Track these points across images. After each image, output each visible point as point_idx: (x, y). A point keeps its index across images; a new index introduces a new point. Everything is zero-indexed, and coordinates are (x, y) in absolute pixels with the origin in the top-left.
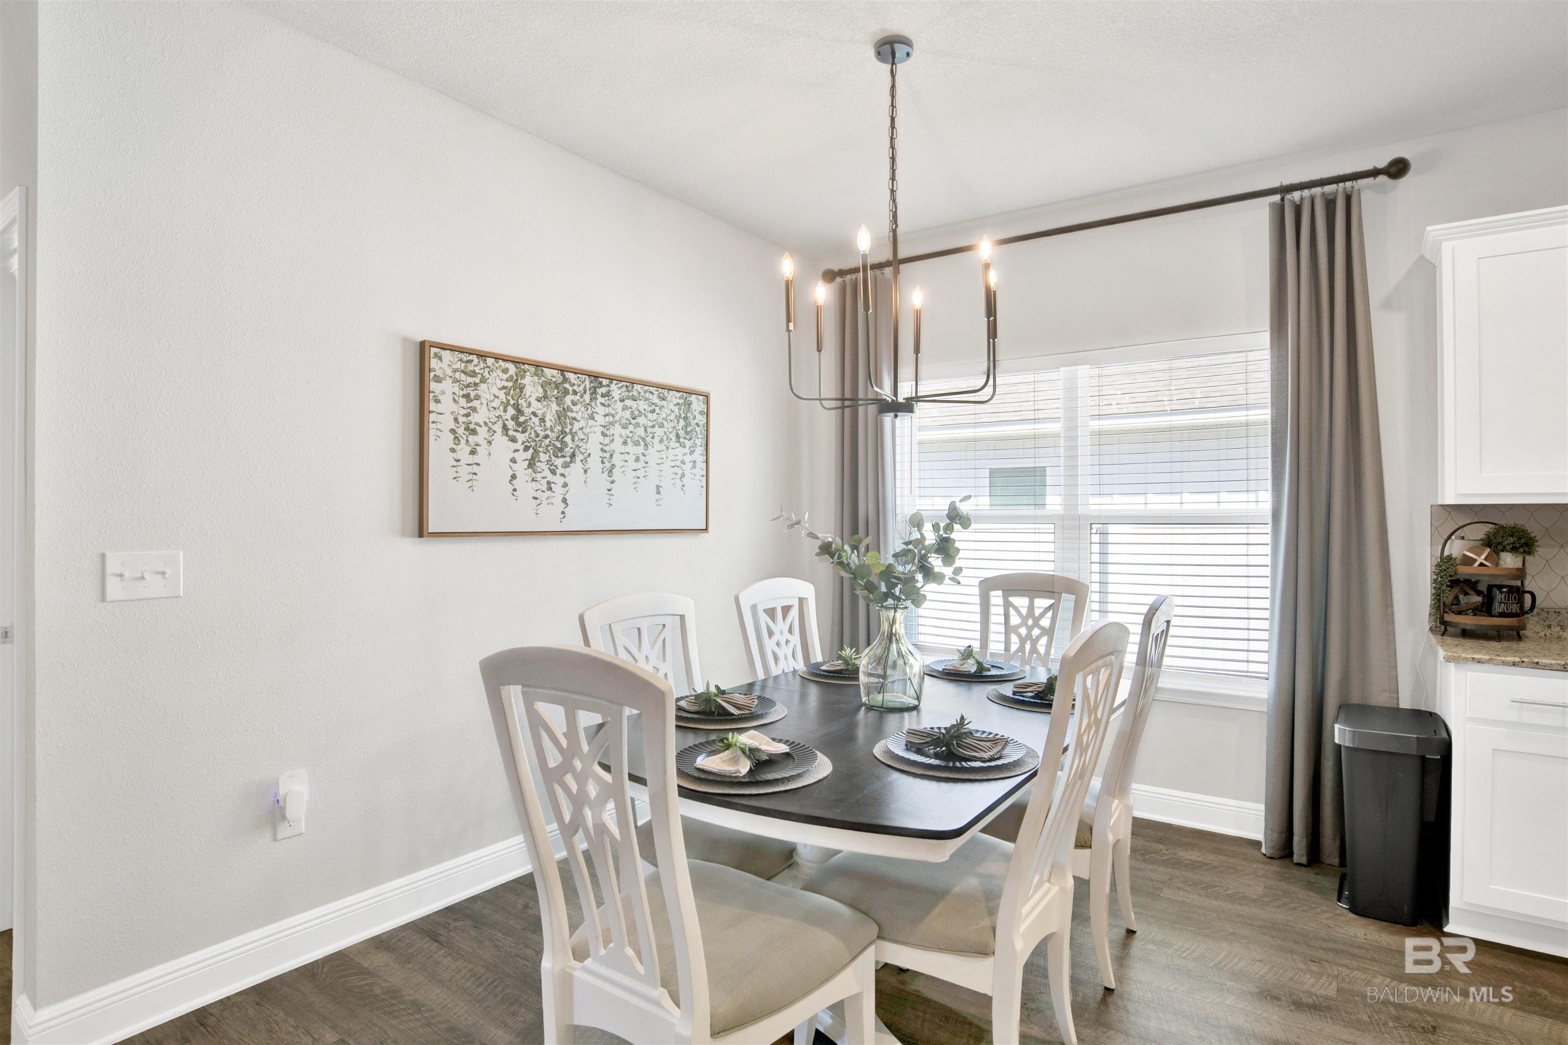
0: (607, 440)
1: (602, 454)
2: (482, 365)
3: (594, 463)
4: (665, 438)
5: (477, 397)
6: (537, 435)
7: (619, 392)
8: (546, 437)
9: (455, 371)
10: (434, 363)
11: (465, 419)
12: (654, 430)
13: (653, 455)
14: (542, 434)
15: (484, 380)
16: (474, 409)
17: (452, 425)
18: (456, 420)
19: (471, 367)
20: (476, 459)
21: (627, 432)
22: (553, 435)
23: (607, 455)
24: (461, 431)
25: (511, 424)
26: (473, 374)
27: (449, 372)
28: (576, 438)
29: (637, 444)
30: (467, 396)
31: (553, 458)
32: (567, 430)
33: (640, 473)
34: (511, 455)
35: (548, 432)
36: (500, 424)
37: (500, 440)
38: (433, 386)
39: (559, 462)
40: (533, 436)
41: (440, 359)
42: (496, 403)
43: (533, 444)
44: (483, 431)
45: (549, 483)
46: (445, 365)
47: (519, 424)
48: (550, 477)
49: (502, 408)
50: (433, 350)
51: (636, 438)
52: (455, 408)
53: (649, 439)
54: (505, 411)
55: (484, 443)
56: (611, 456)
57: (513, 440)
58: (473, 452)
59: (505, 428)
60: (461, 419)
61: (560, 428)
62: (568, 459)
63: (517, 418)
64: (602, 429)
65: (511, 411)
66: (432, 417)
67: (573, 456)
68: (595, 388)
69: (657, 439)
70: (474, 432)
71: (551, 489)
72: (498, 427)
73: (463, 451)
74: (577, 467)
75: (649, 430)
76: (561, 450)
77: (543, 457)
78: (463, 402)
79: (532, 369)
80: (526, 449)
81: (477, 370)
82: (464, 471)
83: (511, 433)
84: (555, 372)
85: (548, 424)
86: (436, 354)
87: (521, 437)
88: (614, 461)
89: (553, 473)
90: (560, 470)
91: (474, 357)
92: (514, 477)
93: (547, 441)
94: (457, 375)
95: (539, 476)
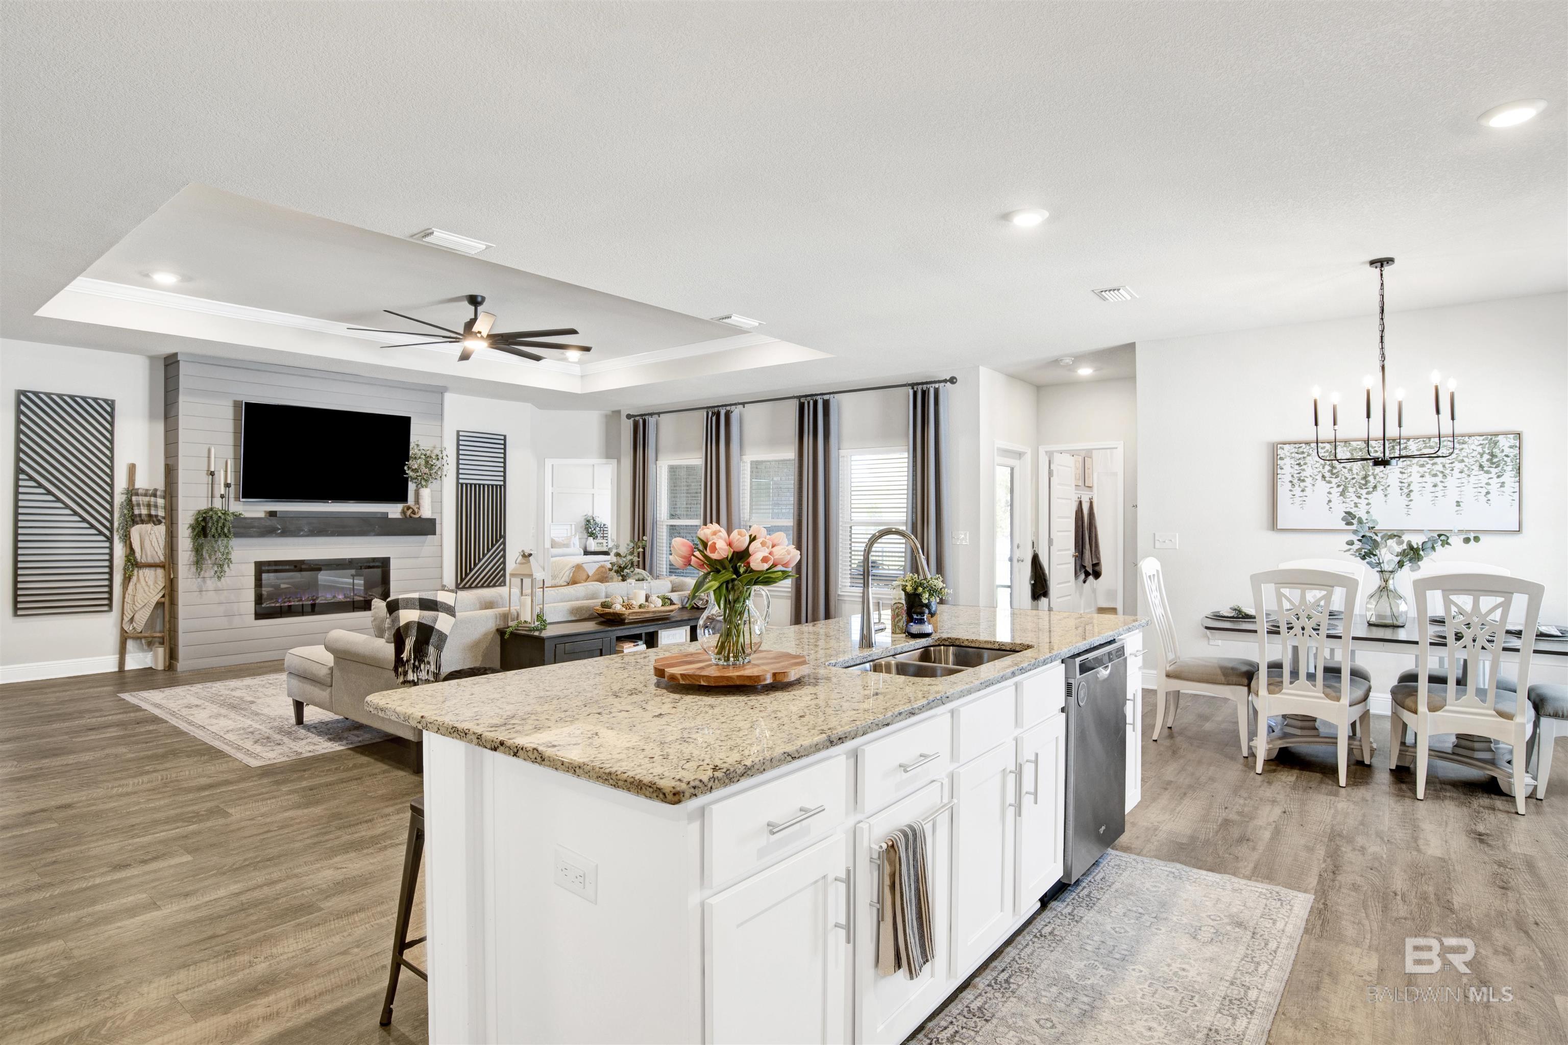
0: (1405, 476)
1: (1400, 485)
2: (1308, 447)
3: (1394, 490)
4: (1466, 469)
5: (1305, 464)
6: (1347, 479)
7: (1417, 445)
8: (1353, 479)
9: (1292, 453)
10: (1279, 452)
11: (1298, 475)
12: (1453, 465)
13: (1451, 482)
14: (1350, 477)
15: (1309, 455)
16: (1304, 470)
17: (1291, 479)
18: (1292, 476)
19: (1301, 450)
20: (1305, 493)
21: (1425, 469)
22: (1358, 478)
23: (1406, 485)
24: (1295, 481)
25: (1327, 475)
26: (1303, 453)
27: (1288, 454)
28: (1377, 477)
29: (1435, 475)
30: (1299, 464)
31: (1359, 490)
32: (1370, 473)
33: (1440, 494)
34: (1328, 490)
35: (1355, 476)
36: (1320, 475)
37: (1320, 483)
38: (1279, 462)
39: (1364, 492)
40: (1343, 479)
41: (1283, 449)
42: (1318, 465)
43: (1343, 483)
44: (1309, 481)
45: (1355, 503)
46: (1286, 451)
47: (1333, 474)
48: (1357, 500)
49: (1321, 467)
50: (1279, 446)
51: (1434, 472)
52: (1292, 470)
53: (1447, 472)
54: (1323, 468)
55: (1310, 486)
56: (1409, 485)
57: (1330, 482)
58: (1303, 491)
59: (1323, 477)
60: (1295, 476)
61: (1364, 473)
62: (1371, 490)
63: (1332, 471)
64: (1401, 470)
65: (1327, 468)
66: (1279, 476)
67: (1375, 487)
68: (1393, 446)
69: (1456, 471)
70: (1303, 481)
71: (1357, 507)
72: (1319, 477)
73: (1297, 491)
74: (1379, 493)
75: (1447, 466)
76: (1365, 485)
77: (1351, 490)
78: (1297, 467)
79: (1343, 444)
80: (1339, 486)
81: (1305, 450)
82: (1298, 500)
83: (1327, 479)
84: (1359, 443)
85: (1355, 471)
86: (1280, 448)
87: (1334, 481)
88: (1411, 488)
89: (1359, 497)
90: (1365, 496)
91: (1304, 445)
92: (1330, 501)
93: (1354, 481)
94: (1293, 455)
95: (1348, 500)
